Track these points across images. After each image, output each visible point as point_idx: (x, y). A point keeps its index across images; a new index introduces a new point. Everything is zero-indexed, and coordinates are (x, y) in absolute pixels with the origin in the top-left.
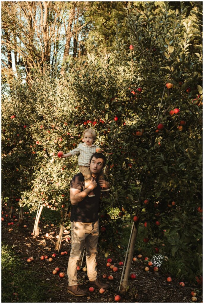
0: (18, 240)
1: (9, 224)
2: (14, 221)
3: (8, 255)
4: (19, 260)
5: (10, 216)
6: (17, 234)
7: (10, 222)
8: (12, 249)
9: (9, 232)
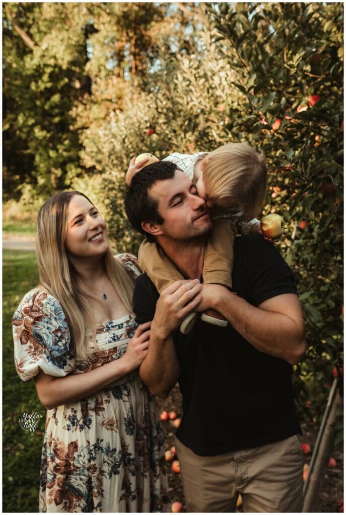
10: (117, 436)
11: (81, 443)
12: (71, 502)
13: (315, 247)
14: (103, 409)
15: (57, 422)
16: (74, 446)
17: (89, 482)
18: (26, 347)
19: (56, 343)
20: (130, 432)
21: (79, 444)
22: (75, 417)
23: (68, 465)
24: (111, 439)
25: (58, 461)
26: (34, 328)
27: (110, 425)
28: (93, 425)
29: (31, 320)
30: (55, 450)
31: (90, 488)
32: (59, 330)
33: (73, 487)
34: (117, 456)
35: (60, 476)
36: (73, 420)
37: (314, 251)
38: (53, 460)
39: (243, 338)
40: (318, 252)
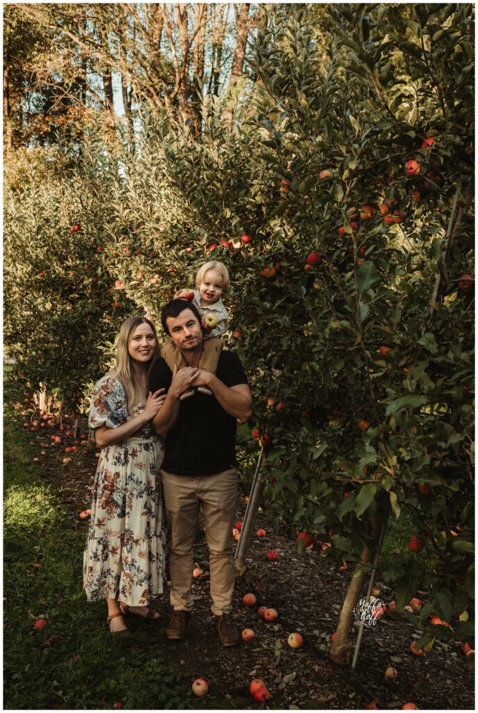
0: (76, 479)
1: (67, 450)
2: (79, 445)
3: (47, 503)
4: (65, 513)
5: (75, 435)
6: (78, 468)
7: (71, 445)
8: (59, 495)
9: (63, 463)
10: (144, 474)
11: (122, 474)
12: (111, 510)
13: (247, 352)
14: (137, 456)
15: (108, 460)
16: (117, 475)
17: (124, 498)
18: (96, 409)
19: (116, 409)
20: (153, 473)
21: (121, 474)
22: (120, 458)
23: (113, 486)
24: (141, 475)
25: (106, 483)
26: (105, 398)
27: (140, 466)
28: (129, 464)
29: (105, 393)
30: (105, 477)
31: (124, 502)
32: (120, 402)
33: (113, 500)
34: (143, 486)
35: (107, 492)
36: (118, 459)
37: (246, 355)
38: (103, 482)
39: (219, 404)
40: (249, 355)
